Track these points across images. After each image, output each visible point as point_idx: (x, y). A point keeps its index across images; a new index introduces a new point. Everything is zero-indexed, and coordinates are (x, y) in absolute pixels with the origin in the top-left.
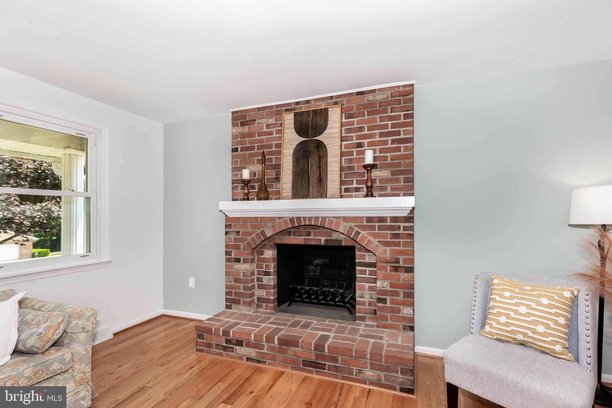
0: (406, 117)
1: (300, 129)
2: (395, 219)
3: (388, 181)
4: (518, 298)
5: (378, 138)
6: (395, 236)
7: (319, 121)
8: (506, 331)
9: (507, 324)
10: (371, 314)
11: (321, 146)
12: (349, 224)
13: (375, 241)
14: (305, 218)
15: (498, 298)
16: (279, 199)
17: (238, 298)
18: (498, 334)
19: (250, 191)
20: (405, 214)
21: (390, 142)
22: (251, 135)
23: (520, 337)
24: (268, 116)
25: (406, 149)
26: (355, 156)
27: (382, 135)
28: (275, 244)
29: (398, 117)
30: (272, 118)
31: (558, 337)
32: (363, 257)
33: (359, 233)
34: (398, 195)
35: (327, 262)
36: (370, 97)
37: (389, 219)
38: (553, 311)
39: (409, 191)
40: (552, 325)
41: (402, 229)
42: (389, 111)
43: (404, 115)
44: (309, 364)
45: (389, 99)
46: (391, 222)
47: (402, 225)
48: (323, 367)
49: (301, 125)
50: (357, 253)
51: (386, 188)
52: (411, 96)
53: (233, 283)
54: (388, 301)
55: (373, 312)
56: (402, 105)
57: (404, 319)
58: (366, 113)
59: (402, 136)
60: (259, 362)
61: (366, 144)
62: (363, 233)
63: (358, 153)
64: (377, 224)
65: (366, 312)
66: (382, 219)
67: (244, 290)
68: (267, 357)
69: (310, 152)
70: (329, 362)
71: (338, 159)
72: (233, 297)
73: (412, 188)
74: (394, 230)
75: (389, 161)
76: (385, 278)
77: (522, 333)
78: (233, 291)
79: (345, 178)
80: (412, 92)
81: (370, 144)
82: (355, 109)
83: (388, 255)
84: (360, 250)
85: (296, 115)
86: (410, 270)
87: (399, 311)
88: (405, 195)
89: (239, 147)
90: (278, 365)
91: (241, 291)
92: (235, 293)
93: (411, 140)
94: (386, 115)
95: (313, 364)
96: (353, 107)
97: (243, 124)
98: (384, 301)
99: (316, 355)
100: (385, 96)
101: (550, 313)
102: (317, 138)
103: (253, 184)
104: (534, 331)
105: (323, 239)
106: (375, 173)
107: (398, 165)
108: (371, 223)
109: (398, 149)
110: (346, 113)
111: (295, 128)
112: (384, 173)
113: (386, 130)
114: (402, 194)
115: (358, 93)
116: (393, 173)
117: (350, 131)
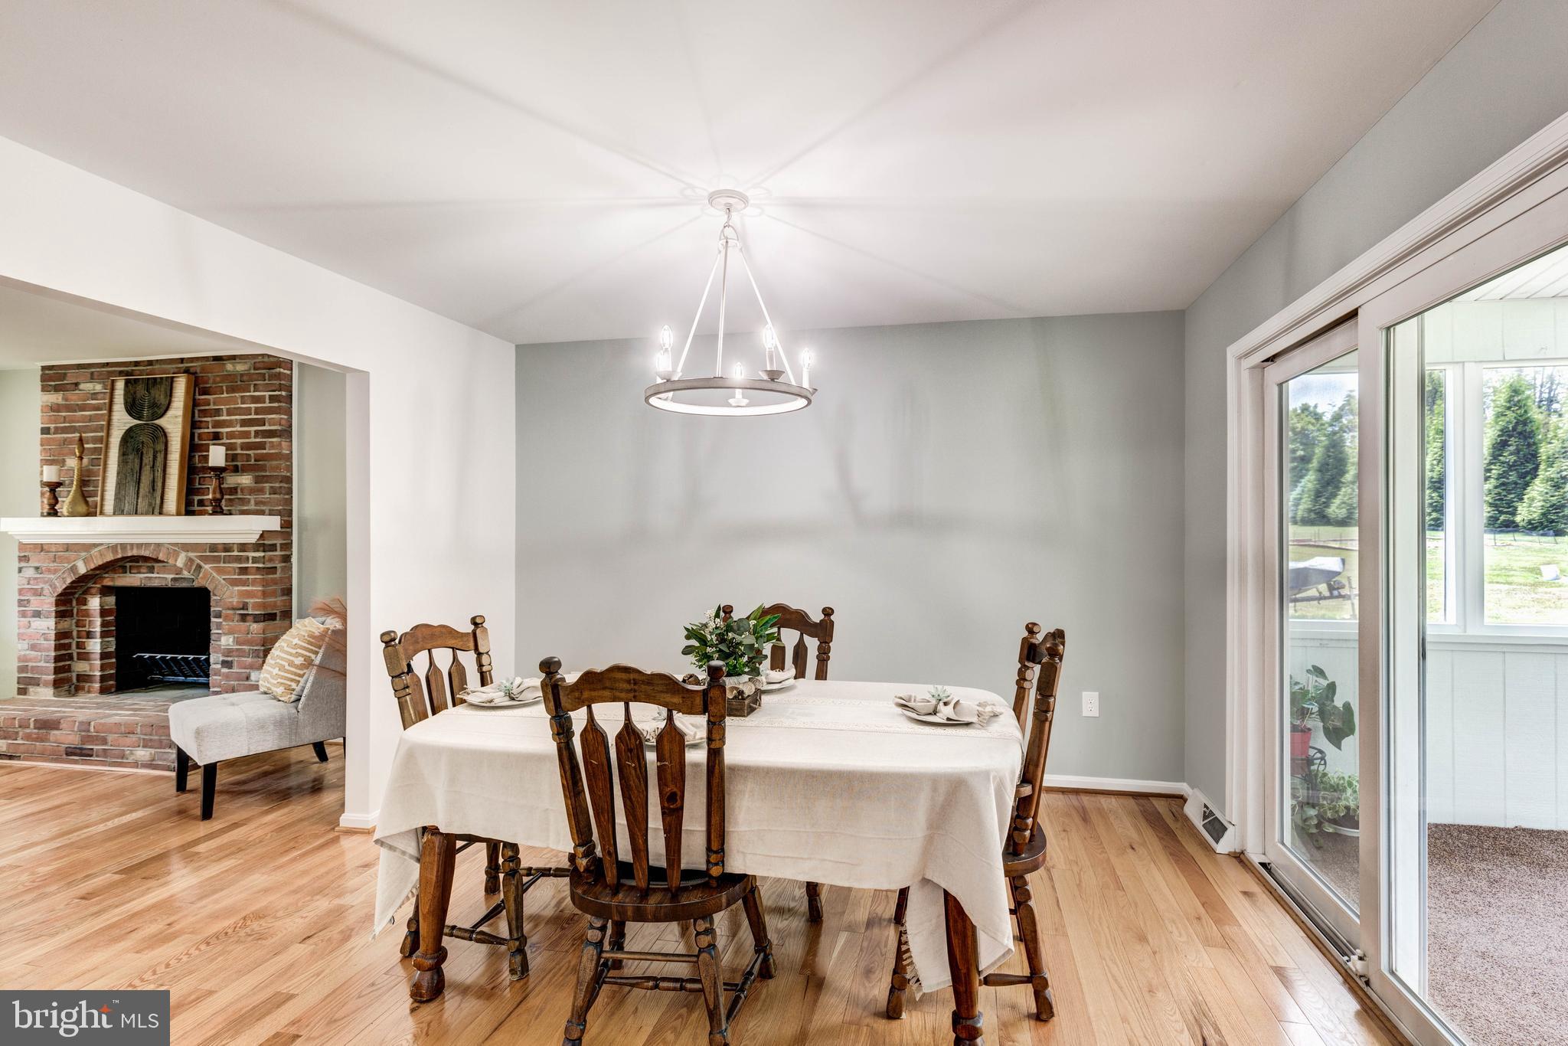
0: (271, 399)
1: (132, 408)
2: (243, 547)
3: (252, 491)
5: (236, 428)
6: (242, 571)
7: (160, 394)
11: (160, 435)
12: (192, 555)
13: (220, 578)
14: (132, 545)
16: (95, 514)
17: (36, 676)
20: (254, 539)
21: (253, 434)
22: (70, 408)
24: (92, 378)
27: (243, 423)
30: (100, 383)
33: (201, 567)
36: (229, 367)
37: (235, 546)
39: (278, 507)
42: (252, 389)
43: (270, 396)
44: (74, 752)
45: (252, 371)
46: (238, 551)
47: (252, 554)
48: (90, 754)
49: (133, 400)
50: (213, 598)
51: (249, 502)
53: (29, 652)
54: (235, 665)
56: (267, 382)
58: (224, 388)
59: (266, 427)
62: (207, 567)
64: (223, 554)
66: (227, 548)
67: (45, 662)
68: (21, 749)
69: (143, 443)
70: (96, 745)
71: (178, 456)
72: (30, 675)
73: (287, 503)
74: (241, 563)
75: (252, 462)
76: (230, 632)
78: (30, 665)
79: (199, 484)
81: (224, 436)
82: (211, 381)
83: (235, 601)
85: (127, 382)
87: (248, 678)
89: (53, 426)
90: (34, 759)
91: (42, 664)
92: (32, 667)
93: (288, 434)
94: (248, 394)
95: (79, 751)
96: (209, 379)
97: (56, 389)
98: (230, 664)
99: (80, 736)
100: (246, 367)
102: (157, 422)
105: (168, 577)
106: (232, 480)
107: (263, 468)
108: (219, 551)
109: (262, 446)
110: (199, 386)
111: (126, 408)
112: (245, 480)
113: (249, 417)
114: (267, 512)
115: (217, 359)
116: (258, 480)
117: (204, 413)
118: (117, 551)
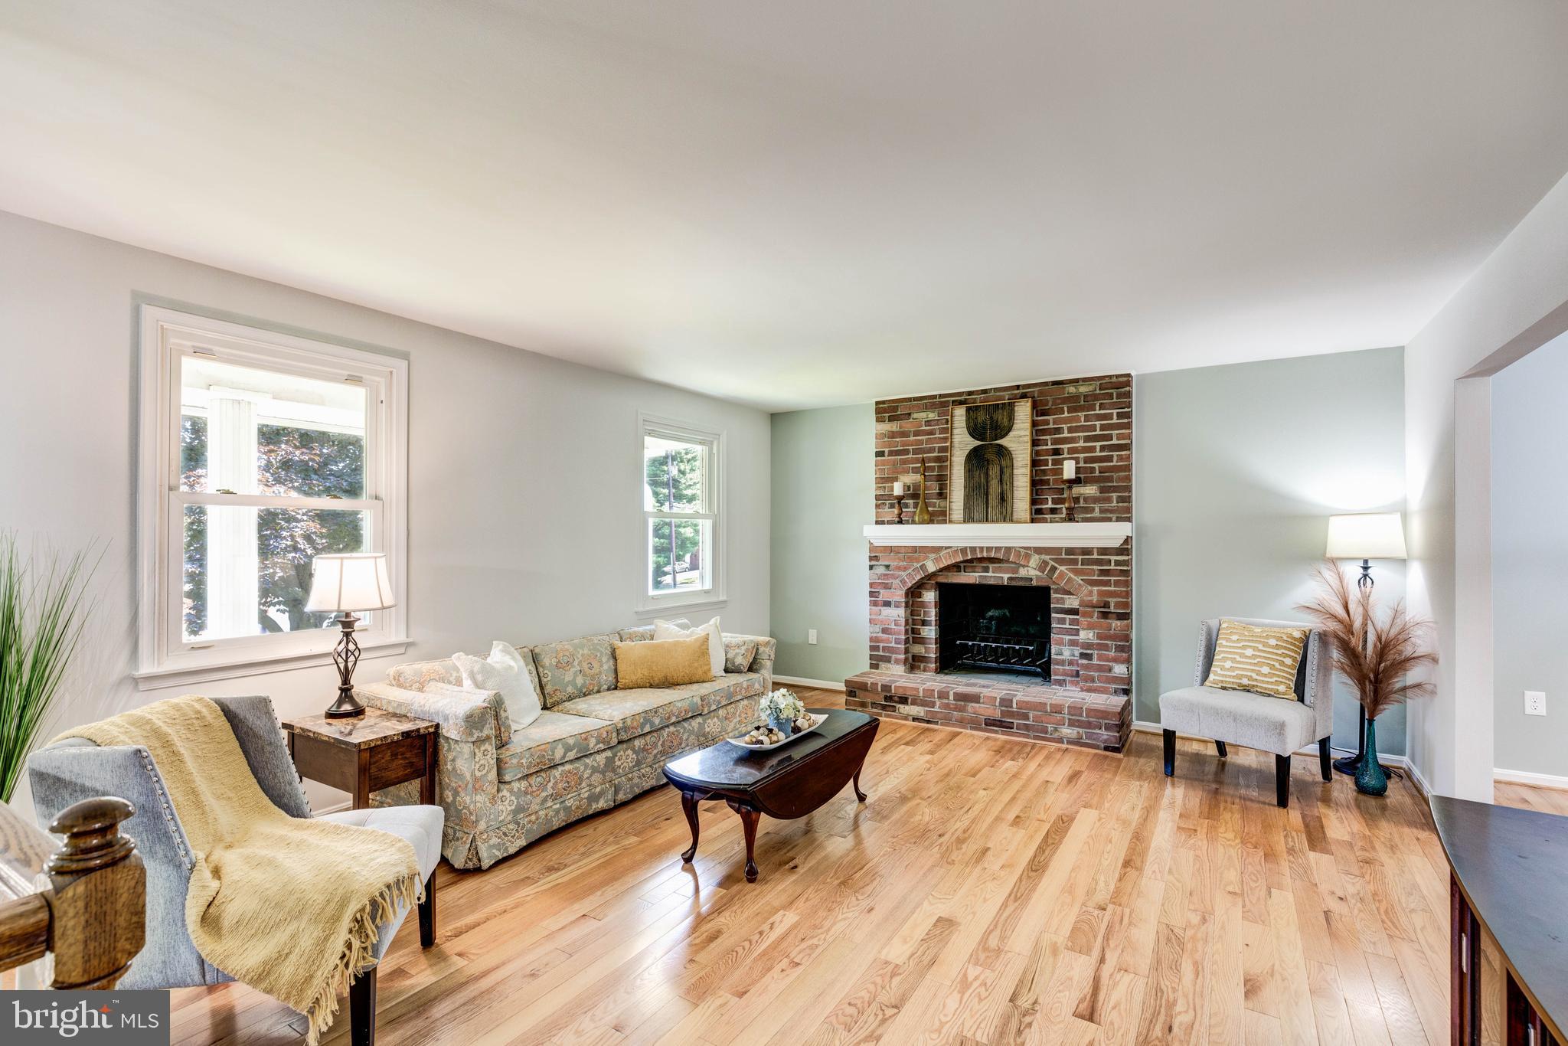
0: (1120, 416)
1: (975, 431)
2: (1104, 551)
3: (1096, 500)
4: (1245, 641)
5: (1081, 444)
6: (1103, 572)
7: (1002, 417)
8: (1230, 676)
9: (1232, 669)
10: (1072, 676)
11: (1003, 453)
12: (1043, 557)
13: (1078, 579)
14: (981, 549)
15: (1224, 643)
16: (944, 522)
17: (887, 654)
18: (1222, 682)
19: (904, 510)
20: (1117, 544)
21: (1098, 449)
22: (904, 434)
23: (1245, 681)
24: (926, 408)
25: (1120, 458)
26: (1050, 466)
27: (1087, 439)
28: (937, 583)
29: (1109, 417)
30: (933, 412)
31: (1283, 677)
32: (1062, 601)
33: (1056, 568)
34: (1109, 520)
35: (1007, 613)
36: (1072, 389)
37: (1095, 550)
38: (1279, 652)
39: (1124, 514)
40: (1277, 665)
41: (1113, 564)
42: (1098, 408)
43: (1118, 413)
44: (992, 723)
45: (1098, 392)
46: (1098, 555)
47: (1113, 558)
48: (1010, 726)
49: (976, 425)
50: (1053, 596)
51: (1093, 510)
52: (1128, 389)
53: (880, 635)
54: (1095, 657)
55: (1075, 673)
56: (1115, 400)
57: (1115, 680)
58: (1066, 409)
59: (1115, 442)
60: (928, 722)
61: (1066, 451)
62: (1063, 568)
63: (1055, 463)
64: (1080, 557)
65: (1065, 674)
66: (1086, 551)
67: (896, 643)
68: (939, 716)
69: (988, 460)
70: (1017, 719)
71: (1028, 471)
72: (881, 653)
73: (1129, 510)
74: (1102, 566)
75: (1097, 474)
76: (1090, 627)
77: (1246, 676)
78: (881, 645)
79: (1037, 495)
80: (1128, 384)
81: (1072, 451)
82: (1050, 403)
83: (1095, 599)
84: (1057, 591)
85: (968, 410)
86: (1125, 616)
87: (1110, 670)
88: (1118, 520)
89: (886, 450)
90: (953, 725)
91: (893, 645)
92: (883, 647)
93: (1127, 447)
94: (1093, 412)
95: (999, 723)
96: (1048, 401)
97: (891, 419)
98: (1089, 657)
99: (1002, 711)
100: (1091, 388)
101: (1277, 654)
102: (998, 442)
103: (907, 501)
104: (1259, 673)
105: (1006, 576)
106: (1077, 490)
107: (1110, 479)
108: (1072, 555)
109: (1109, 459)
110: (1039, 409)
111: (968, 428)
112: (1090, 490)
113: (1094, 433)
114: (1114, 519)
115: (1055, 383)
116: (1102, 490)
117: (1044, 432)
118: (966, 553)
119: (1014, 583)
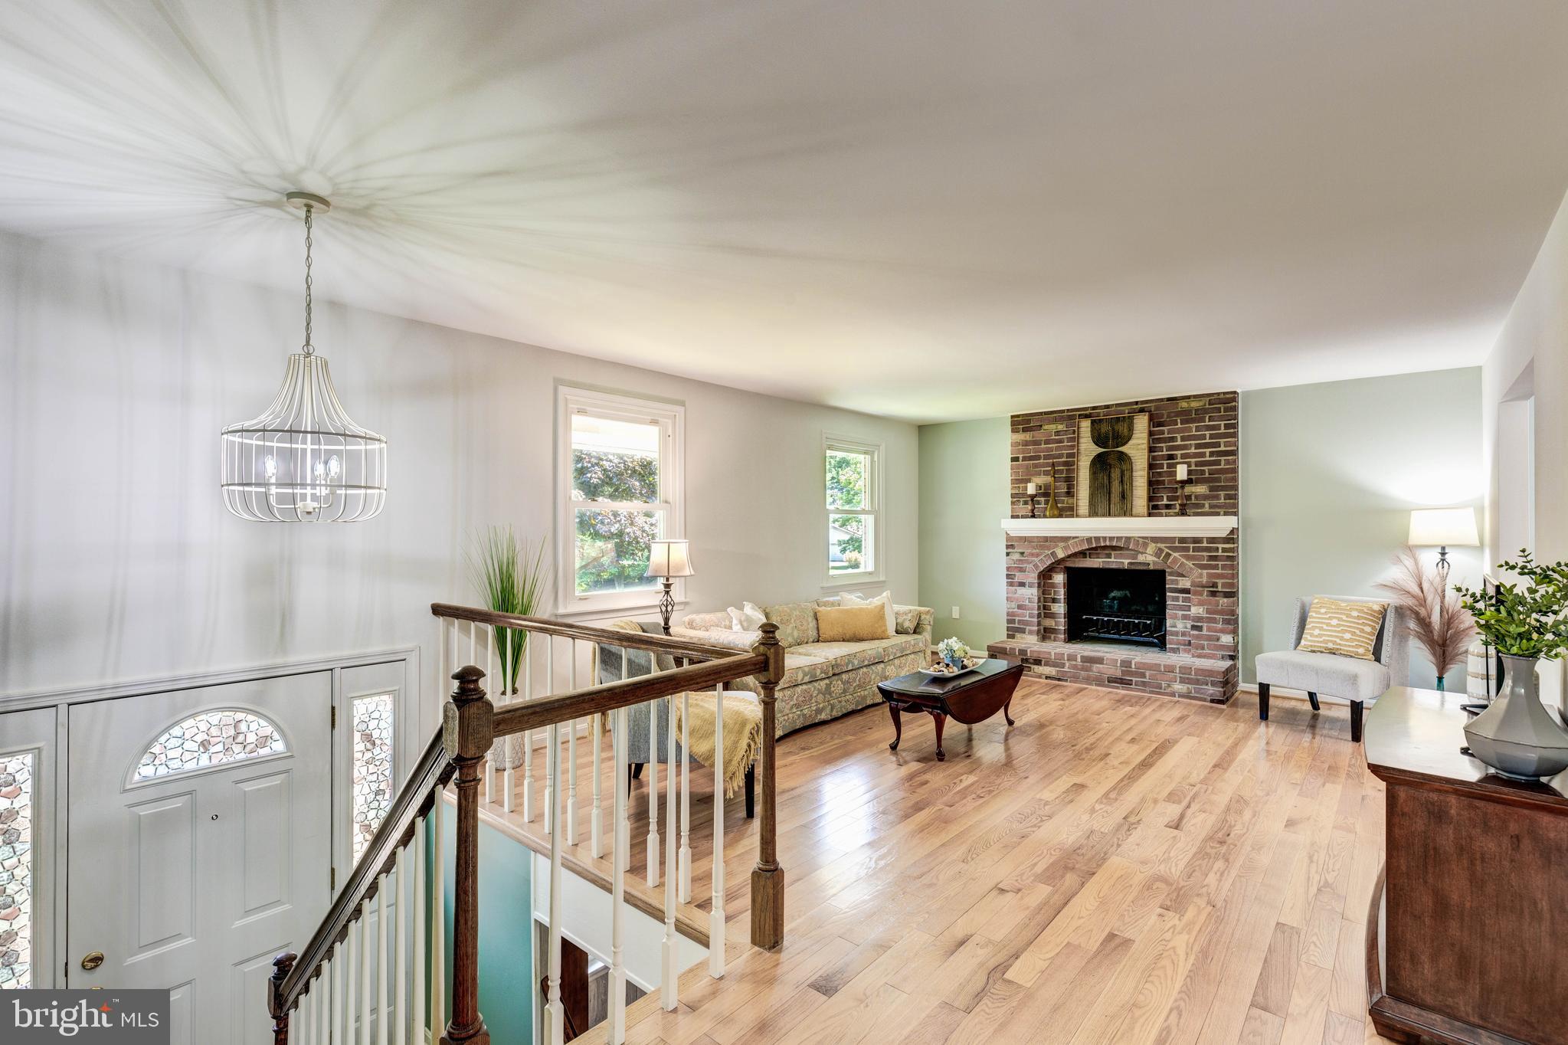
0: (1227, 426)
1: (1099, 439)
2: (1212, 540)
3: (1206, 497)
4: (1332, 613)
5: (1193, 450)
6: (1211, 558)
7: (1122, 428)
8: (1318, 642)
9: (1320, 636)
10: (1185, 645)
11: (1123, 458)
12: (1159, 545)
13: (1190, 564)
14: (1105, 538)
15: (1314, 615)
16: (1072, 516)
17: (1022, 626)
18: (1311, 646)
19: (1036, 506)
20: (1224, 534)
21: (1208, 454)
22: (1036, 443)
23: (1330, 645)
24: (1055, 421)
25: (1227, 462)
26: (1165, 469)
27: (1198, 446)
28: (1065, 567)
29: (1218, 427)
30: (1062, 424)
31: (1362, 642)
32: (1177, 582)
33: (1170, 555)
34: (1218, 514)
35: (1129, 595)
36: (1184, 404)
37: (1205, 539)
38: (1360, 622)
39: (1231, 509)
40: (1358, 632)
41: (1220, 551)
42: (1207, 420)
43: (1225, 424)
44: (1113, 681)
45: (1207, 406)
46: (1207, 543)
47: (1220, 546)
48: (1129, 683)
49: (1099, 435)
50: (1168, 578)
51: (1203, 506)
52: (1234, 404)
53: (1016, 610)
54: (1205, 628)
55: (1187, 643)
56: (1222, 413)
57: (1223, 647)
58: (1179, 421)
59: (1222, 448)
60: (1059, 680)
61: (1179, 456)
62: (1176, 554)
63: (1169, 466)
64: (1192, 545)
65: (1179, 643)
66: (1197, 540)
67: (1030, 617)
68: (1069, 675)
69: (1110, 465)
70: (1135, 677)
71: (1145, 473)
72: (1017, 625)
73: (1235, 506)
74: (1211, 552)
75: (1207, 475)
76: (1200, 604)
77: (1331, 641)
78: (1017, 618)
79: (1153, 493)
80: (1234, 399)
81: (1183, 456)
82: (1165, 417)
83: (1205, 580)
84: (1171, 574)
85: (1093, 422)
86: (1231, 595)
87: (1218, 639)
88: (1226, 514)
89: (1021, 456)
90: (1081, 682)
91: (1027, 618)
92: (1019, 620)
93: (1234, 453)
94: (1203, 424)
95: (1119, 680)
96: (1163, 415)
97: (1025, 430)
98: (1199, 628)
99: (1122, 671)
100: (1201, 403)
101: (1358, 624)
102: (1120, 449)
103: (1039, 499)
104: (1342, 638)
105: (1126, 561)
106: (1189, 489)
107: (1218, 480)
108: (1184, 543)
109: (1218, 463)
110: (1155, 421)
111: (1093, 437)
112: (1201, 489)
113: (1203, 441)
114: (1222, 513)
115: (1169, 399)
116: (1211, 489)
117: (1159, 440)
118: (1092, 542)
119: (1133, 567)
